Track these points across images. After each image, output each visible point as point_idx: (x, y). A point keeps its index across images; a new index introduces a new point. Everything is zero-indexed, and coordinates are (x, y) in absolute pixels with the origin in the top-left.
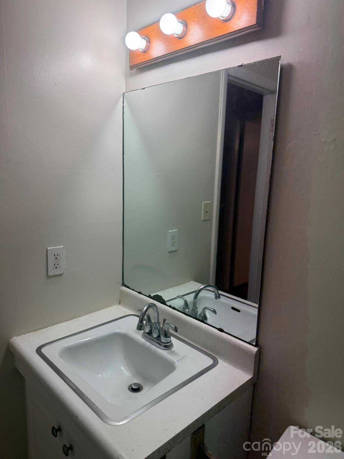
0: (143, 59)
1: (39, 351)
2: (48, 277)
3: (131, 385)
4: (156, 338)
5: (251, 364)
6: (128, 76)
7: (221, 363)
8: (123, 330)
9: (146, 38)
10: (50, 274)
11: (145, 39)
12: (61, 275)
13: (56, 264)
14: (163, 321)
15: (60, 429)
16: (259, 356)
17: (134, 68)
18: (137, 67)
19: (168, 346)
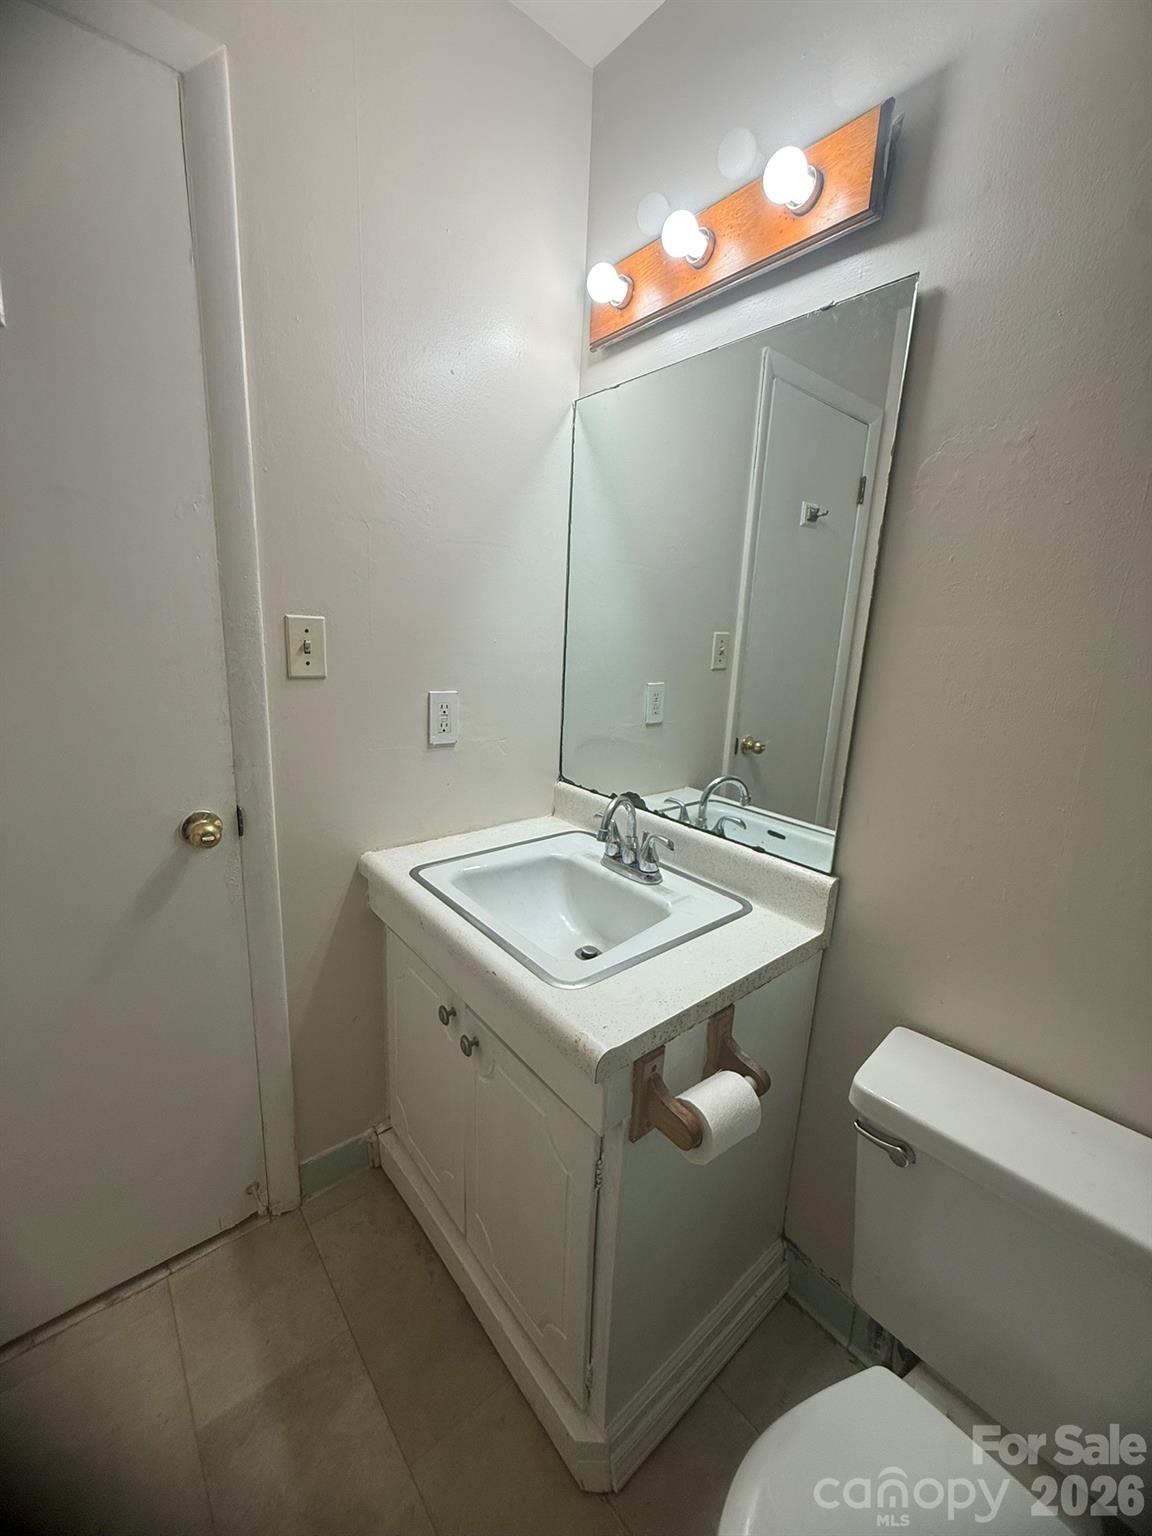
0: (619, 323)
1: (414, 874)
2: (429, 745)
3: (581, 950)
4: (629, 865)
5: (821, 909)
6: (585, 366)
7: (758, 910)
8: (563, 855)
9: (629, 279)
10: (434, 739)
11: (626, 281)
12: (453, 745)
13: (444, 724)
14: (642, 835)
15: (453, 1013)
16: (838, 892)
17: (598, 346)
18: (606, 344)
19: (652, 879)
